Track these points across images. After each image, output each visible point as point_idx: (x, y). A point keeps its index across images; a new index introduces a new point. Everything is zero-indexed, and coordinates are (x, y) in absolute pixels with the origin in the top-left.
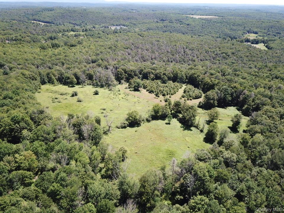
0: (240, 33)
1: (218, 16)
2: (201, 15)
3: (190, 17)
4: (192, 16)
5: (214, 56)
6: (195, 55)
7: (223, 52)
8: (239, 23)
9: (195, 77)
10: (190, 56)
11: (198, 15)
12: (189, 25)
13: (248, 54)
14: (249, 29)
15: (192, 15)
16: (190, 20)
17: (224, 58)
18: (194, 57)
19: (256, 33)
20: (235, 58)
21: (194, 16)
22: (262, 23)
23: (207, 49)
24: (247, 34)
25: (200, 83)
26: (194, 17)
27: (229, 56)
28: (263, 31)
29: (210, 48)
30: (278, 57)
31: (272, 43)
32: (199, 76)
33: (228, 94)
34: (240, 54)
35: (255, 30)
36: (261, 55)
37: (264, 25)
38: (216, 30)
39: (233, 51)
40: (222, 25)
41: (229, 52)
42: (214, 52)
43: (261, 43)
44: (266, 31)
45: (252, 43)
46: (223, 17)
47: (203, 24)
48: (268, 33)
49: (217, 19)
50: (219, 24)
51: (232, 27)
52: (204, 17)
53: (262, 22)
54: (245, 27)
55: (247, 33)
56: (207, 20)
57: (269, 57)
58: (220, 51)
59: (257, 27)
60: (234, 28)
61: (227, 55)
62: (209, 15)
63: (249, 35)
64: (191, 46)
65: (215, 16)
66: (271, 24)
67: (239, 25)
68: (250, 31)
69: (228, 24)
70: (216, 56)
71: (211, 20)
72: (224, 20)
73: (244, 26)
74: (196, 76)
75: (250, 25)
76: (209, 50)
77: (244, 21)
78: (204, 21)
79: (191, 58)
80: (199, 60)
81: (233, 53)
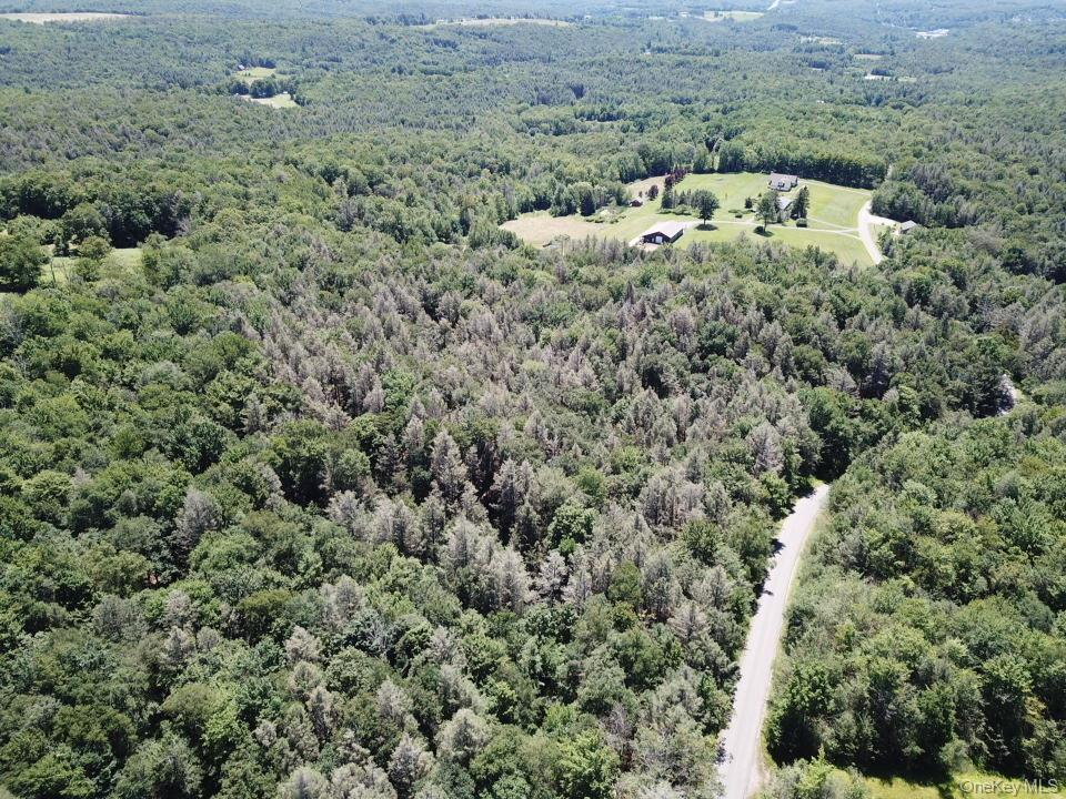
0: (216, 66)
1: (127, 13)
2: (53, 12)
3: (7, 20)
4: (13, 17)
5: (116, 140)
6: (43, 143)
7: (145, 124)
8: (207, 35)
9: (36, 191)
10: (21, 147)
11: (43, 11)
12: (8, 50)
13: (230, 124)
14: (242, 53)
15: (17, 11)
16: (12, 31)
17: (152, 142)
18: (39, 148)
19: (270, 65)
20: (186, 137)
21: (25, 18)
22: (279, 29)
23: (87, 120)
24: (240, 70)
25: (58, 203)
26: (24, 21)
27: (166, 135)
28: (290, 56)
29: (97, 118)
30: (318, 123)
31: (308, 87)
32: (50, 186)
33: (135, 208)
34: (202, 125)
35: (265, 55)
36: (270, 122)
37: (286, 36)
38: (127, 65)
39: (180, 119)
40: (148, 44)
41: (168, 123)
42: (113, 127)
43: (282, 92)
44: (297, 56)
45: (256, 96)
46: (144, 14)
47: (71, 44)
48: (306, 61)
49: (121, 23)
50: (132, 43)
51: (183, 48)
52: (70, 18)
53: (281, 27)
54: (228, 49)
55: (241, 67)
56: (85, 30)
57: (292, 125)
58: (134, 123)
59: (268, 46)
60: (194, 51)
61: (162, 134)
62: (88, 11)
63: (248, 72)
64: (21, 118)
65: (115, 12)
66: (307, 33)
67: (208, 41)
68: (249, 60)
69: (168, 41)
70: (121, 138)
71: (99, 27)
72: (151, 26)
73: (226, 44)
74: (39, 187)
75: (243, 40)
76: (94, 123)
77: (222, 26)
78: (71, 34)
79: (26, 152)
80: (59, 155)
81: (181, 126)
